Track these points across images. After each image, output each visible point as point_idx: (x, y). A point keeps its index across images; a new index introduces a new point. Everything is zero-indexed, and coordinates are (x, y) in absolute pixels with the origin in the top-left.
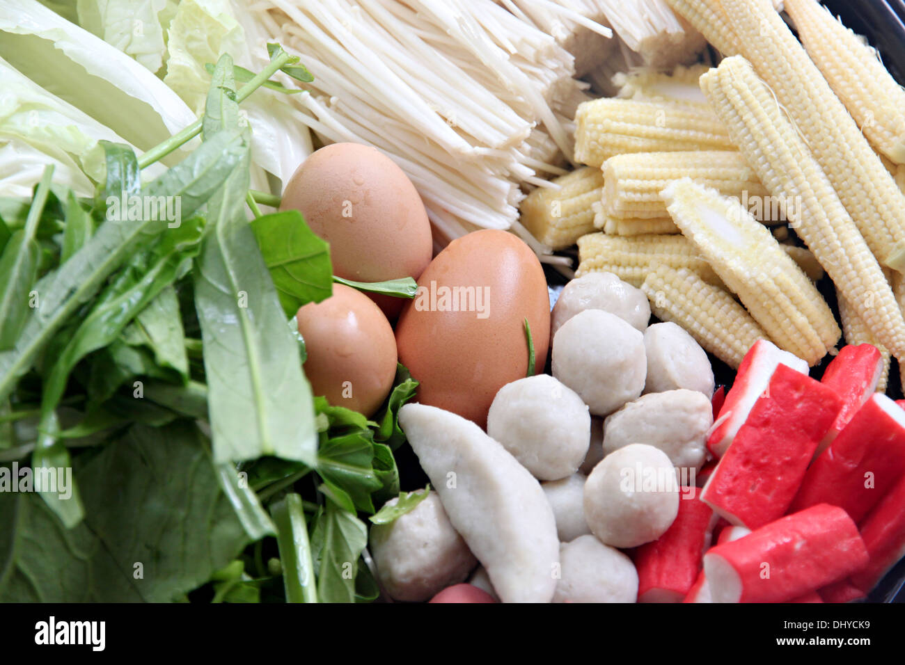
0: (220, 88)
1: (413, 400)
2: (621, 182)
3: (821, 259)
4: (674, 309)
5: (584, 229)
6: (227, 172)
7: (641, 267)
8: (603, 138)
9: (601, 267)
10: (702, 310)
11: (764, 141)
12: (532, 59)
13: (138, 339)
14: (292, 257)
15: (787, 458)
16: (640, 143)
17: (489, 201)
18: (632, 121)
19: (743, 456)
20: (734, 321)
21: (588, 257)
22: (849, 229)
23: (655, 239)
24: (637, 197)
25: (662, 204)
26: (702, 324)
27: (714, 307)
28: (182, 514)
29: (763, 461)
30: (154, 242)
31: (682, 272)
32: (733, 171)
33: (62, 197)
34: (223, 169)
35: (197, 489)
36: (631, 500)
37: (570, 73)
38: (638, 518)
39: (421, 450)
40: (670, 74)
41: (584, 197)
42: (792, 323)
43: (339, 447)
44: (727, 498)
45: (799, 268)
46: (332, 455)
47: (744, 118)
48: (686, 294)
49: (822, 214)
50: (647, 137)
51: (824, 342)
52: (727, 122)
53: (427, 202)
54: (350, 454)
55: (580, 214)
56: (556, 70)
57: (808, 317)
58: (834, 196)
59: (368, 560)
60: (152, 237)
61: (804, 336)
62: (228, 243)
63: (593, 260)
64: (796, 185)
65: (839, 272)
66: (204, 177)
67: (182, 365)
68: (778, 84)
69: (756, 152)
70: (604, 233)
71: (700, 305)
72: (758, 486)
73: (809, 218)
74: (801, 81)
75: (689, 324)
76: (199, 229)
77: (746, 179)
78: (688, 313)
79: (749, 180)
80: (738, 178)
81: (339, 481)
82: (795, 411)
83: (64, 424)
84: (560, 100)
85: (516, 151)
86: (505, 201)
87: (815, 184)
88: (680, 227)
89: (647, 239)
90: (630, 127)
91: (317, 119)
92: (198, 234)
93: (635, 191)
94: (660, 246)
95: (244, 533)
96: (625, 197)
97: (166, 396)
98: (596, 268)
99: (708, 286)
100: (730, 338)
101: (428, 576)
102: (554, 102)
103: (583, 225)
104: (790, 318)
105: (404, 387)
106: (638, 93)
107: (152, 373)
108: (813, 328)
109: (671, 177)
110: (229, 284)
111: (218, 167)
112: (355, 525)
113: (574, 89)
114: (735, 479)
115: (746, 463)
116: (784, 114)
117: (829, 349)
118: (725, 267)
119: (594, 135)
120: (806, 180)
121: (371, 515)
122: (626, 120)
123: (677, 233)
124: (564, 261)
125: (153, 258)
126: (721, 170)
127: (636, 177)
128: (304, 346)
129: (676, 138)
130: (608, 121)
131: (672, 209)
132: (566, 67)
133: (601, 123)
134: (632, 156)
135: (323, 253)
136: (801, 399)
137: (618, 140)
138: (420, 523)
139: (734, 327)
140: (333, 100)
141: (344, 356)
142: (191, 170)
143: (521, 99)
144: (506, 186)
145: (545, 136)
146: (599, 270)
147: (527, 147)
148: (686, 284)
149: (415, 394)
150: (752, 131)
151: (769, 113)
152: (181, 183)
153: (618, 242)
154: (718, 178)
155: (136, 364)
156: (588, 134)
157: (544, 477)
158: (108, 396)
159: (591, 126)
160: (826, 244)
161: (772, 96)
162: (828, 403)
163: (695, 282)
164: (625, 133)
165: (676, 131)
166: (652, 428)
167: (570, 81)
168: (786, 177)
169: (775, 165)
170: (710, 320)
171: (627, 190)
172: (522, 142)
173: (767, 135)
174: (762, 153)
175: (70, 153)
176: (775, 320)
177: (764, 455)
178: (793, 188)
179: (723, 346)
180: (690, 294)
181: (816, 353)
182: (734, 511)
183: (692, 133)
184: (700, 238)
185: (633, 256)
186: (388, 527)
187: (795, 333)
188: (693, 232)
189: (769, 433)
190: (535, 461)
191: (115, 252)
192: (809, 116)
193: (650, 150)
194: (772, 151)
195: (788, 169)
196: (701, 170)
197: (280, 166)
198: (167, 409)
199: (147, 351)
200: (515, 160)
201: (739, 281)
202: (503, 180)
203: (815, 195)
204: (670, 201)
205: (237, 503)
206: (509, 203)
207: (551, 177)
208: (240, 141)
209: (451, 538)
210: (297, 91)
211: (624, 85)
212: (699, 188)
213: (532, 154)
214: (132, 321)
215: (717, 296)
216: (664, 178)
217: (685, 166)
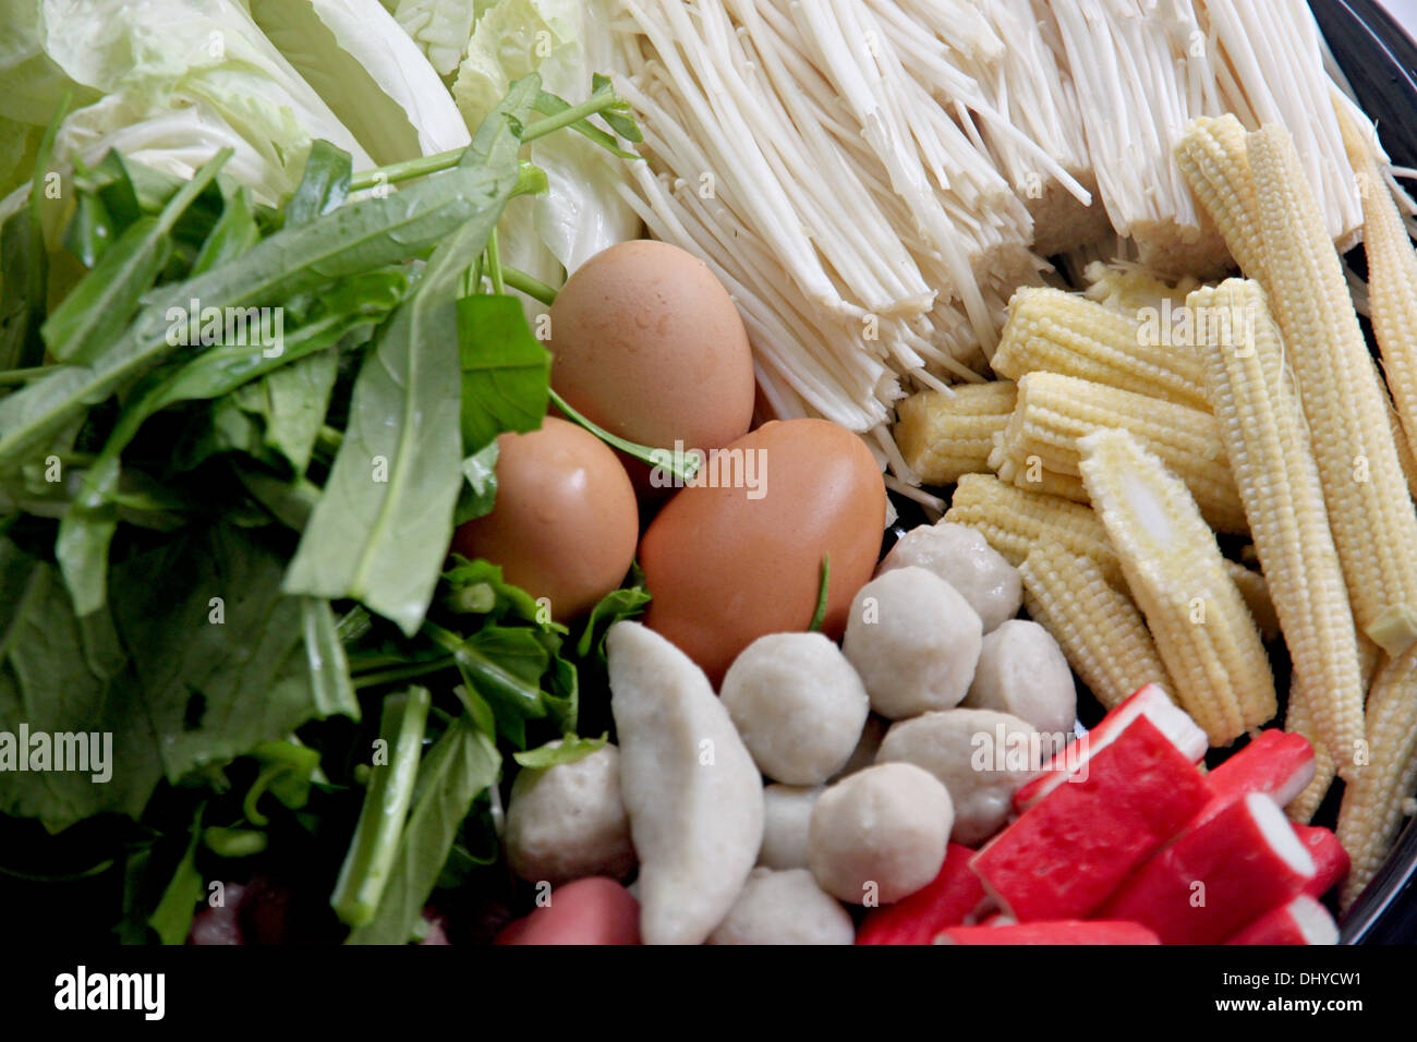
0: (504, 114)
1: (634, 618)
2: (1032, 409)
3: (1276, 598)
4: (1053, 610)
5: (975, 464)
6: (454, 224)
7: (1030, 539)
8: (1034, 341)
9: (976, 523)
10: (1090, 622)
11: (1246, 409)
12: (971, 205)
13: (255, 403)
14: (502, 362)
15: (1103, 844)
16: (1084, 365)
17: (849, 385)
18: (1083, 331)
19: (1046, 824)
20: (1129, 649)
21: (962, 504)
22: (1326, 567)
23: (1063, 506)
24: (1048, 436)
25: (1078, 455)
26: (1084, 642)
27: (1107, 622)
28: (243, 653)
29: (1070, 837)
30: (327, 287)
31: (1082, 561)
32: (1197, 441)
33: (227, 192)
34: (450, 218)
35: (271, 627)
36: (867, 833)
37: (1022, 241)
38: (871, 862)
39: (618, 685)
40: (1172, 285)
41: (987, 419)
42: (1206, 674)
43: (498, 642)
44: (1001, 873)
45: (1244, 603)
46: (488, 649)
47: (1228, 369)
48: (1075, 593)
49: (1294, 534)
50: (1098, 359)
51: (1245, 716)
52: (1205, 371)
53: (757, 354)
54: (513, 657)
55: (973, 441)
56: (1002, 230)
57: (1231, 673)
58: (1321, 515)
59: (496, 810)
60: (323, 279)
61: (1216, 697)
62: (423, 318)
63: (966, 510)
64: (1272, 483)
65: (1293, 622)
66: (420, 220)
67: (299, 456)
68: (1296, 336)
69: (1232, 421)
70: (997, 476)
71: (1090, 614)
72: (1051, 869)
73: (1274, 534)
74: (1327, 341)
75: (1067, 636)
76: (394, 290)
77: (1212, 458)
78: (1069, 620)
79: (1215, 460)
80: (1201, 454)
81: (486, 689)
82: (1136, 783)
83: (124, 486)
84: (1002, 278)
85: (905, 325)
86: (871, 392)
87: (1298, 490)
88: (1091, 495)
89: (1053, 503)
90: (1077, 339)
91: (649, 204)
92: (390, 297)
93: (1047, 426)
94: (1065, 517)
95: (312, 702)
96: (1031, 431)
97: (266, 490)
98: (968, 522)
99: (1111, 591)
100: (1117, 671)
101: (568, 856)
102: (990, 274)
103: (974, 458)
104: (1204, 666)
105: (628, 596)
106: (1113, 298)
107: (256, 453)
108: (1234, 692)
109: (1105, 423)
110: (405, 373)
111: (443, 214)
112: (487, 755)
113: (1028, 266)
114: (1023, 850)
115: (1045, 833)
116: (1290, 381)
117: (1250, 729)
118: (1134, 569)
119: (1022, 334)
120: (1288, 480)
121: (519, 750)
122: (1074, 327)
123: (1085, 504)
124: (933, 501)
125: (318, 309)
126: (1182, 434)
127: (1055, 409)
128: (495, 491)
129: (1138, 373)
130: (1046, 321)
131: (1086, 466)
132: (1020, 230)
133: (1037, 321)
134: (1062, 378)
135: (539, 367)
136: (1151, 769)
137: (1053, 351)
138: (580, 781)
139: (1127, 658)
140: (678, 182)
141: (544, 521)
142: (405, 206)
143: (937, 255)
144: (877, 370)
145: (963, 319)
146: (971, 524)
147: (928, 326)
148: (1081, 578)
149: (641, 612)
150: (1234, 390)
151: (1266, 373)
152: (386, 219)
153: (1010, 494)
154: (1172, 444)
155: (238, 435)
156: (1014, 330)
157: (775, 774)
158: (192, 467)
159: (1021, 321)
160: (1286, 577)
161: (1280, 351)
162: (1187, 786)
163: (1094, 579)
164: (1066, 345)
165: (1141, 364)
166: (943, 751)
167: (1023, 252)
168: (1261, 468)
169: (1251, 446)
170: (1097, 639)
171: (1036, 422)
172: (921, 316)
173: (1253, 401)
174: (1239, 426)
175: (275, 145)
176: (1183, 665)
177: (1074, 829)
178: (1264, 486)
179: (1104, 681)
180: (1080, 594)
181: (1229, 729)
182: (1008, 892)
183: (1164, 374)
184: (1111, 517)
185: (1023, 519)
186: (537, 774)
187: (1206, 690)
188: (1105, 506)
189: (1090, 802)
190: (765, 749)
191: (266, 283)
192: (1323, 393)
193: (1094, 379)
194: (1251, 427)
195: (1267, 457)
196: (1153, 427)
197: (571, 251)
198: (264, 510)
199: (259, 422)
200: (899, 337)
201: (1147, 593)
202: (875, 360)
203: (1293, 505)
204: (1089, 455)
205: (315, 661)
206: (878, 396)
207: (954, 381)
208: (490, 188)
209: (615, 816)
210: (635, 157)
211: (1100, 280)
212: (1136, 449)
213: (933, 338)
214: (257, 379)
215: (1117, 608)
216: (1094, 421)
217: (1132, 414)
